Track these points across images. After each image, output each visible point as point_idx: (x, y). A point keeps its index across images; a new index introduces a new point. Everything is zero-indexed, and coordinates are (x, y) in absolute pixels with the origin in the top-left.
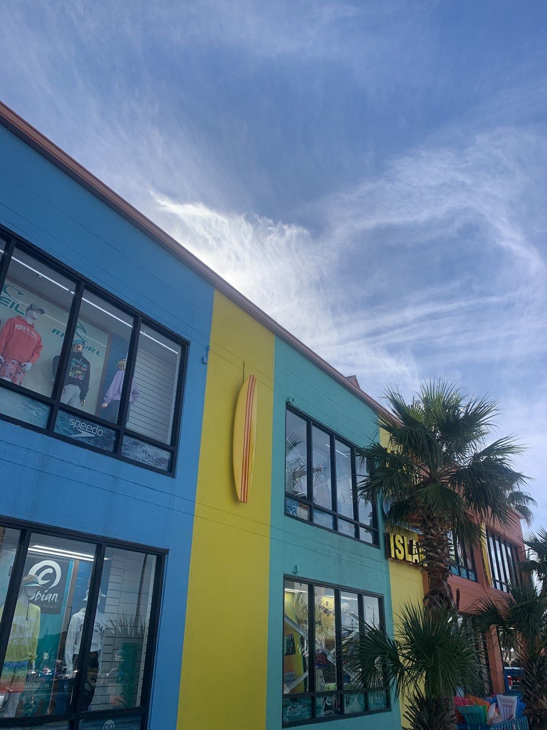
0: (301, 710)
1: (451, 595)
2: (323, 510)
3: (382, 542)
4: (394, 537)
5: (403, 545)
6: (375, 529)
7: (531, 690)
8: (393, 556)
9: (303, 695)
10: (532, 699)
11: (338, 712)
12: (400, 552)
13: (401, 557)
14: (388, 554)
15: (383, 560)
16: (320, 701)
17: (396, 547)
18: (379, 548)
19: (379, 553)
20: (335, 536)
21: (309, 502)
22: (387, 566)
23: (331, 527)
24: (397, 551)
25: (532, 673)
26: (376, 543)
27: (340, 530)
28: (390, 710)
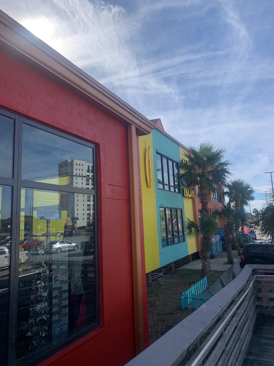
0: (165, 243)
1: (208, 209)
2: (166, 185)
3: (181, 192)
4: (185, 189)
5: (188, 192)
6: (179, 188)
7: (227, 233)
8: (185, 196)
9: (165, 239)
10: (227, 236)
11: (173, 243)
12: (187, 194)
13: (187, 196)
14: (183, 195)
15: (182, 198)
16: (169, 240)
17: (186, 193)
18: (180, 193)
19: (180, 195)
20: (170, 192)
21: (163, 183)
22: (183, 199)
23: (168, 190)
24: (186, 194)
25: (228, 229)
26: (179, 192)
27: (171, 190)
28: (185, 241)
